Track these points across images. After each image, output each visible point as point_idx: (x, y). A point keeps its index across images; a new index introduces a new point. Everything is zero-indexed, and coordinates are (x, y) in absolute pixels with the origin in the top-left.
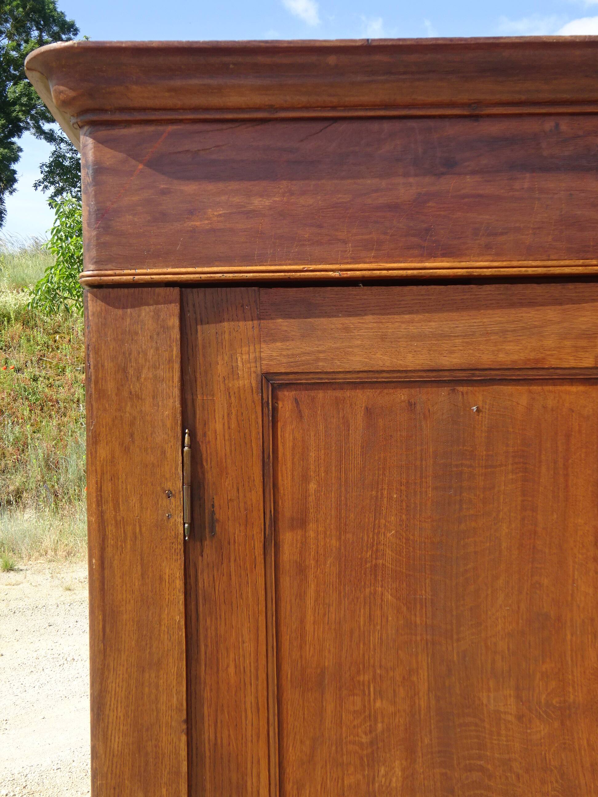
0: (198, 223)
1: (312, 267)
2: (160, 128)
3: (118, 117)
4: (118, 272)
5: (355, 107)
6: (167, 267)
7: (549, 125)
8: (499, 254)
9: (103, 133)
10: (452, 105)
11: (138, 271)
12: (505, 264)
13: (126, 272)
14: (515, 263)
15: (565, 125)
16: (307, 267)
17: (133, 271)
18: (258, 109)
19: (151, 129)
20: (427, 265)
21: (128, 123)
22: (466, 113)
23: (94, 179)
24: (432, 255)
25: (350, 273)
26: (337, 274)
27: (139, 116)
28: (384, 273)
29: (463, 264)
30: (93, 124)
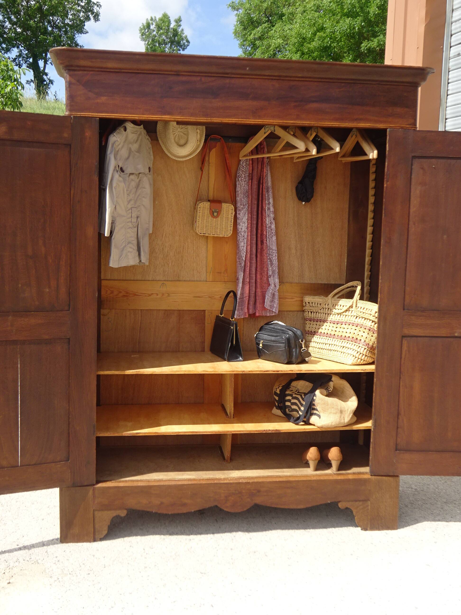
0: (99, 101)
1: (131, 115)
2: (88, 72)
3: (76, 68)
4: (76, 113)
5: (144, 70)
6: (90, 113)
7: (198, 79)
8: (183, 115)
9: (72, 73)
10: (171, 71)
11: (82, 114)
12: (185, 118)
13: (78, 114)
14: (187, 118)
15: (203, 79)
16: (129, 115)
17: (80, 114)
18: (116, 69)
19: (86, 72)
20: (163, 117)
21: (79, 70)
22: (175, 73)
23: (69, 86)
24: (165, 114)
25: (141, 118)
26: (138, 118)
27: (82, 69)
28: (151, 118)
29: (173, 117)
30: (69, 70)
